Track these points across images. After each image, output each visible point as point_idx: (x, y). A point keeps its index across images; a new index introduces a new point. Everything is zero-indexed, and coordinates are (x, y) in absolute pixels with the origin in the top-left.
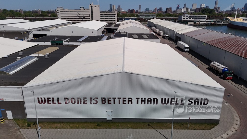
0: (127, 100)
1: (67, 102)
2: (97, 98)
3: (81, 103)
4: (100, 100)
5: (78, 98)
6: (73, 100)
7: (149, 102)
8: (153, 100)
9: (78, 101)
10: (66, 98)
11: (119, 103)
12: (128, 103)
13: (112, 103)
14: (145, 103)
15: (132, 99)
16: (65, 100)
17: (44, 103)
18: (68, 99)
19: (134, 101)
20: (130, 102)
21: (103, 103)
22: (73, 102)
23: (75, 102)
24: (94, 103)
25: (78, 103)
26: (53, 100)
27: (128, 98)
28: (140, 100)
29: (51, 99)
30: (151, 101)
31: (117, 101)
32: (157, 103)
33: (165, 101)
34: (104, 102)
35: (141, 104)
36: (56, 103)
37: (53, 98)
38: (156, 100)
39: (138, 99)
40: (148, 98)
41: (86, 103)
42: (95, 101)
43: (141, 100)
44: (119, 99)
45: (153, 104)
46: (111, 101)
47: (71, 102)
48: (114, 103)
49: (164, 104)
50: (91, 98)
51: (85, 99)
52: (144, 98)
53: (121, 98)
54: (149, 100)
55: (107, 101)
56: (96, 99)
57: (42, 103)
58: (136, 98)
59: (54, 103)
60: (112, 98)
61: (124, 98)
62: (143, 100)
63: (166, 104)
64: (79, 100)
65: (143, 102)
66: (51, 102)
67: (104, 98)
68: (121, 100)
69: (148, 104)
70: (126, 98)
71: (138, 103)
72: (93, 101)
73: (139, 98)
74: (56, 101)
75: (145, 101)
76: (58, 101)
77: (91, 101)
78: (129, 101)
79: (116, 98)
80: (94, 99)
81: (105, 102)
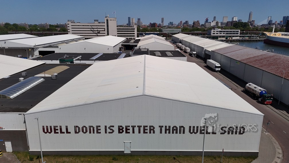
0: (148, 128)
1: (77, 131)
2: (113, 126)
3: (94, 133)
4: (116, 129)
5: (90, 127)
6: (84, 128)
7: (175, 131)
8: (180, 129)
9: (90, 129)
10: (77, 127)
11: (139, 132)
12: (150, 133)
13: (130, 133)
14: (169, 133)
15: (154, 128)
16: (75, 129)
17: (50, 133)
18: (78, 127)
19: (157, 130)
20: (152, 131)
21: (119, 132)
22: (85, 131)
23: (86, 131)
24: (109, 133)
25: (90, 133)
26: (61, 129)
27: (150, 127)
28: (163, 129)
29: (59, 128)
30: (177, 129)
31: (136, 129)
32: (184, 133)
33: (194, 130)
34: (121, 131)
35: (165, 133)
36: (64, 133)
37: (61, 127)
38: (183, 129)
39: (161, 127)
40: (173, 126)
41: (100, 133)
42: (110, 130)
43: (165, 129)
44: (139, 127)
45: (179, 133)
46: (129, 129)
47: (82, 131)
48: (133, 132)
49: (193, 133)
50: (106, 127)
51: (99, 128)
52: (169, 126)
53: (141, 126)
54: (175, 128)
55: (124, 129)
56: (111, 128)
57: (48, 133)
58: (159, 126)
59: (61, 132)
60: (130, 126)
61: (144, 127)
62: (168, 128)
63: (195, 133)
64: (92, 128)
65: (168, 131)
66: (59, 131)
67: (121, 126)
68: (142, 129)
69: (173, 133)
70: (147, 126)
71: (161, 132)
72: (108, 130)
73: (163, 126)
74: (64, 130)
75: (169, 130)
76: (67, 129)
77: (106, 130)
78: (150, 130)
79: (135, 126)
80: (109, 127)
81: (123, 131)
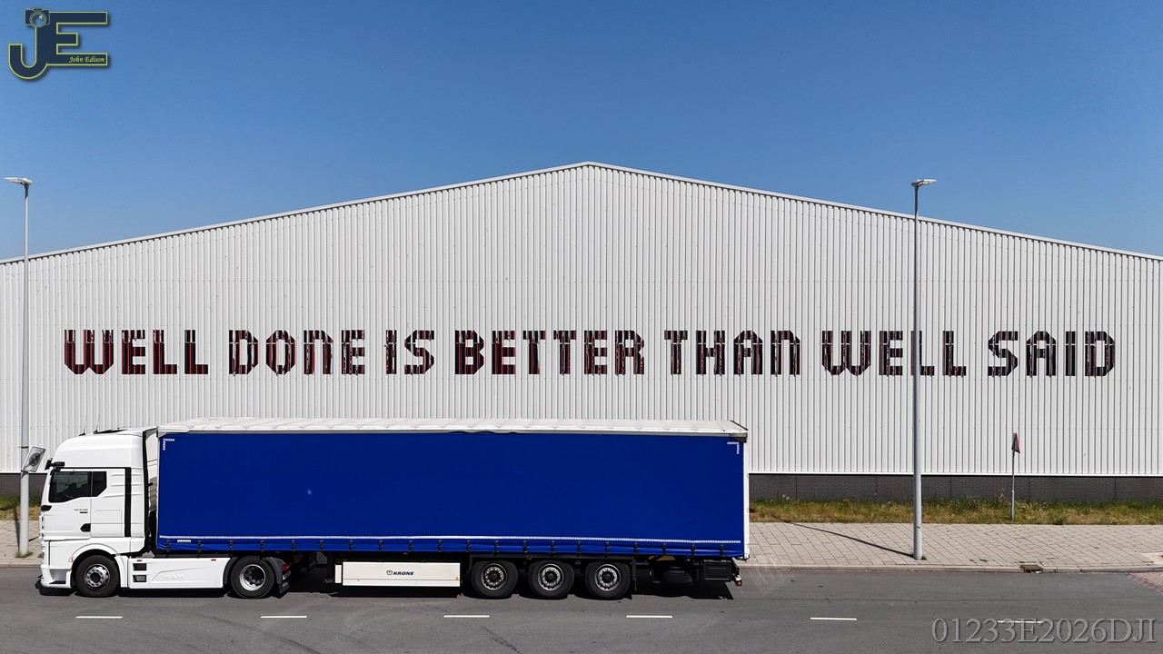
1: (244, 361)
2: (429, 335)
3: (327, 370)
5: (311, 336)
6: (281, 344)
7: (748, 361)
8: (773, 347)
10: (242, 334)
11: (565, 368)
12: (620, 369)
13: (518, 369)
14: (720, 369)
16: (231, 346)
17: (100, 370)
18: (249, 340)
19: (656, 353)
20: (629, 361)
22: (281, 361)
24: (408, 370)
25: (309, 369)
26: (159, 349)
27: (620, 335)
28: (689, 349)
29: (147, 343)
32: (795, 369)
33: (846, 352)
34: (470, 361)
35: (698, 372)
37: (159, 335)
38: (791, 347)
41: (360, 370)
42: (415, 354)
43: (699, 347)
44: (564, 337)
45: (773, 372)
48: (534, 368)
50: (391, 336)
51: (356, 344)
52: (717, 333)
53: (573, 334)
54: (748, 344)
56: (420, 343)
57: (89, 370)
58: (668, 335)
59: (161, 367)
60: (519, 335)
63: (853, 371)
64: (318, 344)
67: (472, 335)
70: (603, 335)
73: (683, 335)
77: (391, 353)
78: (621, 353)
79: (543, 335)
80: (408, 340)
81: (479, 362)
